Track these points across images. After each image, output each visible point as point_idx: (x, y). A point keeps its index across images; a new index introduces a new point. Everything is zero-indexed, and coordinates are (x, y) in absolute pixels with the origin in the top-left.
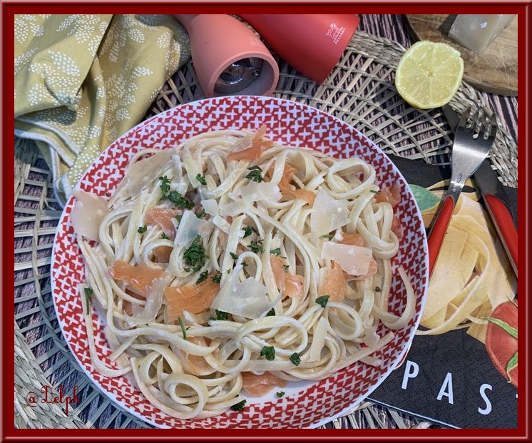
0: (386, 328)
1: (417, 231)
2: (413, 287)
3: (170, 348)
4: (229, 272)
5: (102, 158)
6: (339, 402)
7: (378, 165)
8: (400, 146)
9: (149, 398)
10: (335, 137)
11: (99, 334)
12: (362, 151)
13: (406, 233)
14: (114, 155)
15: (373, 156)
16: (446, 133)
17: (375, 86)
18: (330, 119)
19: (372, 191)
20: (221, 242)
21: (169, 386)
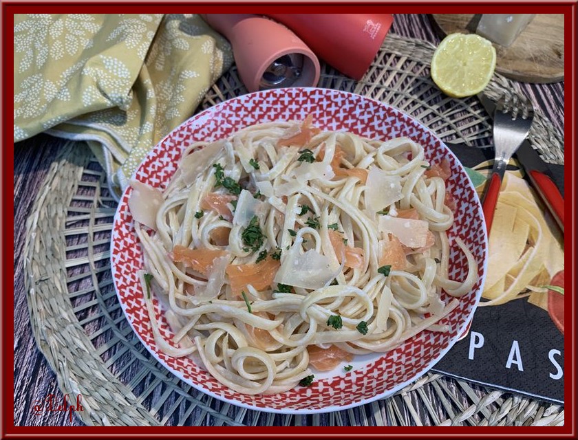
0: (449, 296)
1: (471, 201)
2: (473, 254)
3: (234, 325)
4: (288, 248)
5: (155, 151)
6: (411, 369)
7: (426, 143)
8: (440, 133)
9: (216, 376)
10: (380, 121)
11: (160, 318)
12: (408, 132)
13: (459, 205)
14: (167, 148)
15: (420, 136)
16: (483, 119)
17: (411, 81)
18: (375, 104)
19: (423, 166)
20: (278, 222)
21: (237, 361)
